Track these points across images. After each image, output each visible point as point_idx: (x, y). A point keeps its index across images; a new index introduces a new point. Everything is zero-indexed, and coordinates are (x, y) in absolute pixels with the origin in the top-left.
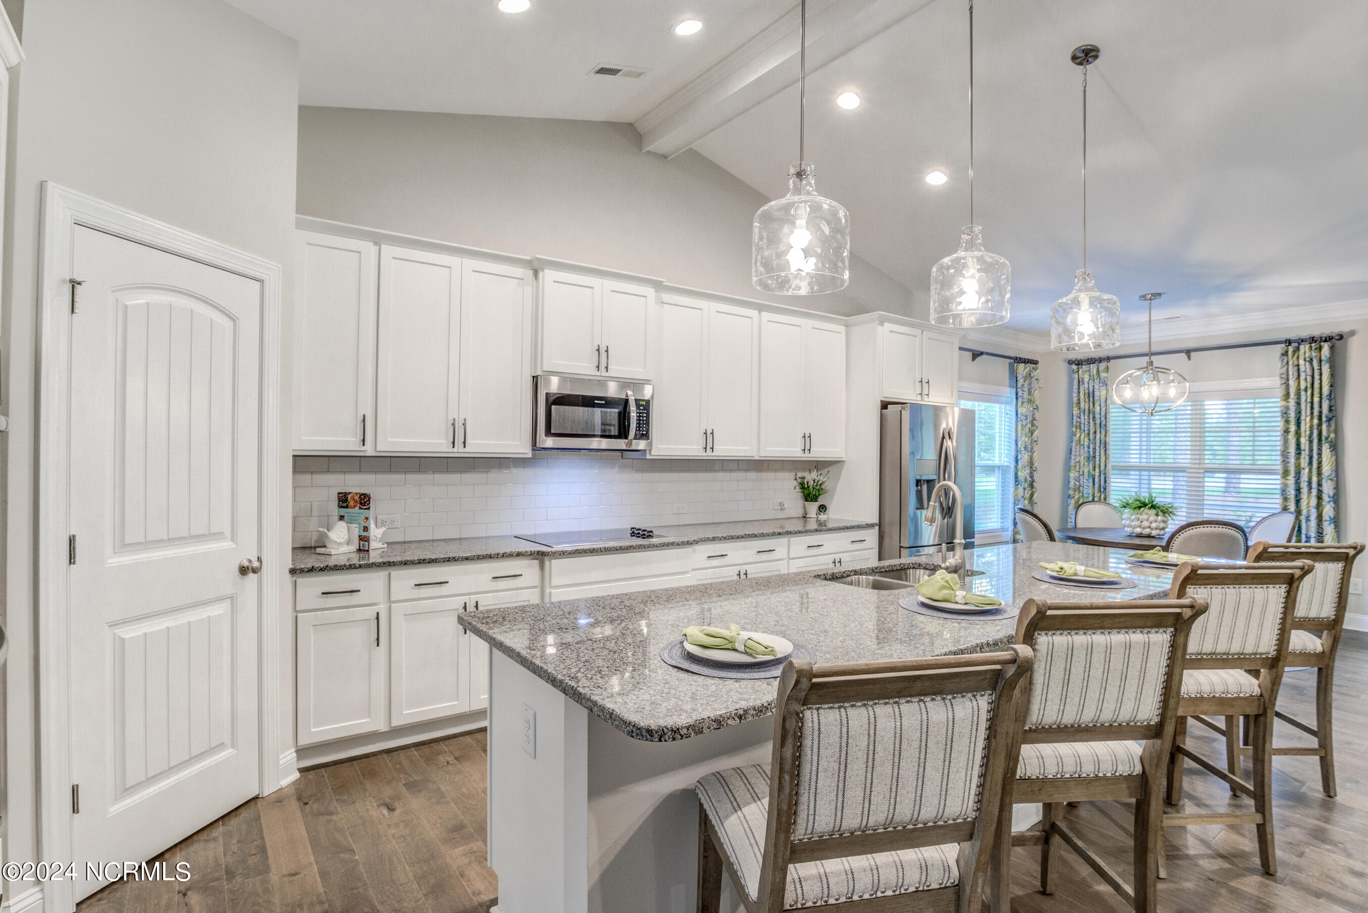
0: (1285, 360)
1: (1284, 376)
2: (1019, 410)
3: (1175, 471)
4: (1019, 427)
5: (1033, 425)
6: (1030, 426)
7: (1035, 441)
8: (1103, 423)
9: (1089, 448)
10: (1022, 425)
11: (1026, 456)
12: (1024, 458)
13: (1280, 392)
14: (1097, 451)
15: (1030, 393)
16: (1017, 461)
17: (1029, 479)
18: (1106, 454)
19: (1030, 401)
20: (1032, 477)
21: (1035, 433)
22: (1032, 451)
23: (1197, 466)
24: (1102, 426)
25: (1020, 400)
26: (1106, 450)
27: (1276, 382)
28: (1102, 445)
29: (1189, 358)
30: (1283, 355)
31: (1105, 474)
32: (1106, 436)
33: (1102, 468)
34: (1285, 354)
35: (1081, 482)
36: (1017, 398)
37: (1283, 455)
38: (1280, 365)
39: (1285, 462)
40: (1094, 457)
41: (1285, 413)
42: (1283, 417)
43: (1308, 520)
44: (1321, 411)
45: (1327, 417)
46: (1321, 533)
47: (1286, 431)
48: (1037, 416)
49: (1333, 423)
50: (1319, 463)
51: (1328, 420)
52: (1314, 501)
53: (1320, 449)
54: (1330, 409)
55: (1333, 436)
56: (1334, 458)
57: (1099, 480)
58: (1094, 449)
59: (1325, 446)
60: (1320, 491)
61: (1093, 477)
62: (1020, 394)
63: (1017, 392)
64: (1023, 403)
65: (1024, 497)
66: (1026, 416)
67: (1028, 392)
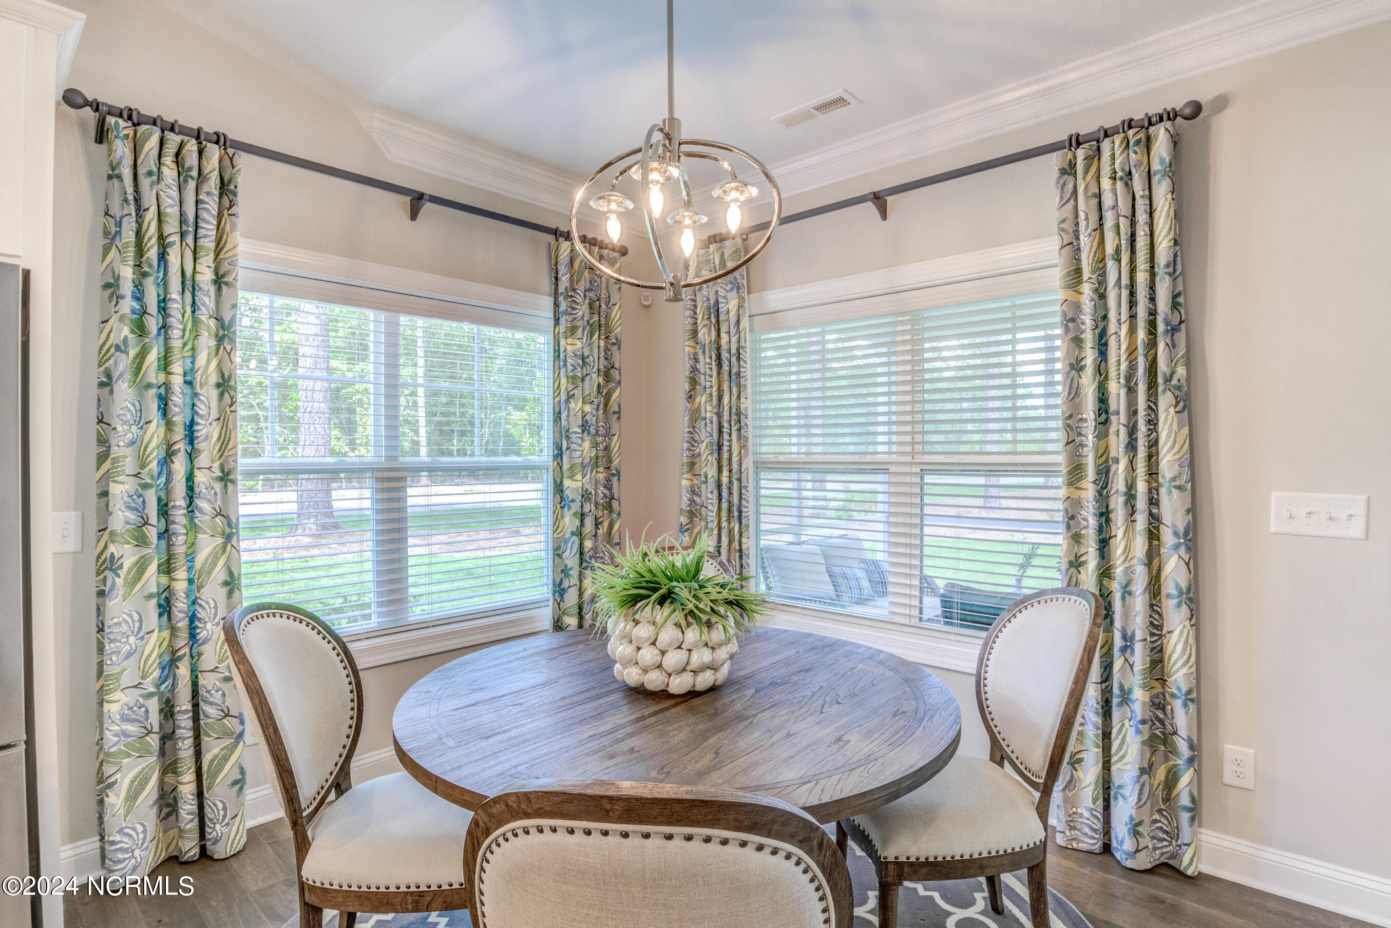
0: (1070, 186)
1: (1067, 225)
2: (565, 346)
4: (565, 382)
5: (607, 377)
6: (599, 379)
7: (614, 413)
8: (734, 371)
9: (712, 422)
10: (573, 379)
11: (587, 444)
12: (583, 449)
14: (725, 430)
16: (558, 455)
17: (602, 491)
18: (739, 437)
19: (600, 325)
20: (608, 487)
21: (615, 395)
22: (609, 435)
23: (909, 459)
24: (733, 377)
26: (739, 430)
27: (1048, 246)
28: (734, 417)
29: (883, 213)
30: (1063, 172)
31: (739, 480)
32: (739, 398)
33: (735, 467)
34: (1069, 170)
35: (703, 498)
38: (1058, 199)
39: (1073, 444)
40: (720, 447)
41: (1071, 320)
42: (1067, 329)
43: (1127, 592)
44: (1153, 313)
45: (1167, 322)
46: (1156, 627)
47: (1076, 367)
48: (616, 359)
49: (1181, 337)
50: (1153, 444)
51: (1173, 330)
52: (1140, 546)
53: (1152, 409)
54: (1175, 306)
55: (1181, 371)
56: (1186, 430)
57: (730, 493)
58: (720, 428)
59: (1165, 400)
60: (1154, 520)
61: (719, 486)
62: (563, 307)
63: (556, 305)
64: (573, 330)
65: (579, 533)
66: (583, 358)
67: (591, 306)
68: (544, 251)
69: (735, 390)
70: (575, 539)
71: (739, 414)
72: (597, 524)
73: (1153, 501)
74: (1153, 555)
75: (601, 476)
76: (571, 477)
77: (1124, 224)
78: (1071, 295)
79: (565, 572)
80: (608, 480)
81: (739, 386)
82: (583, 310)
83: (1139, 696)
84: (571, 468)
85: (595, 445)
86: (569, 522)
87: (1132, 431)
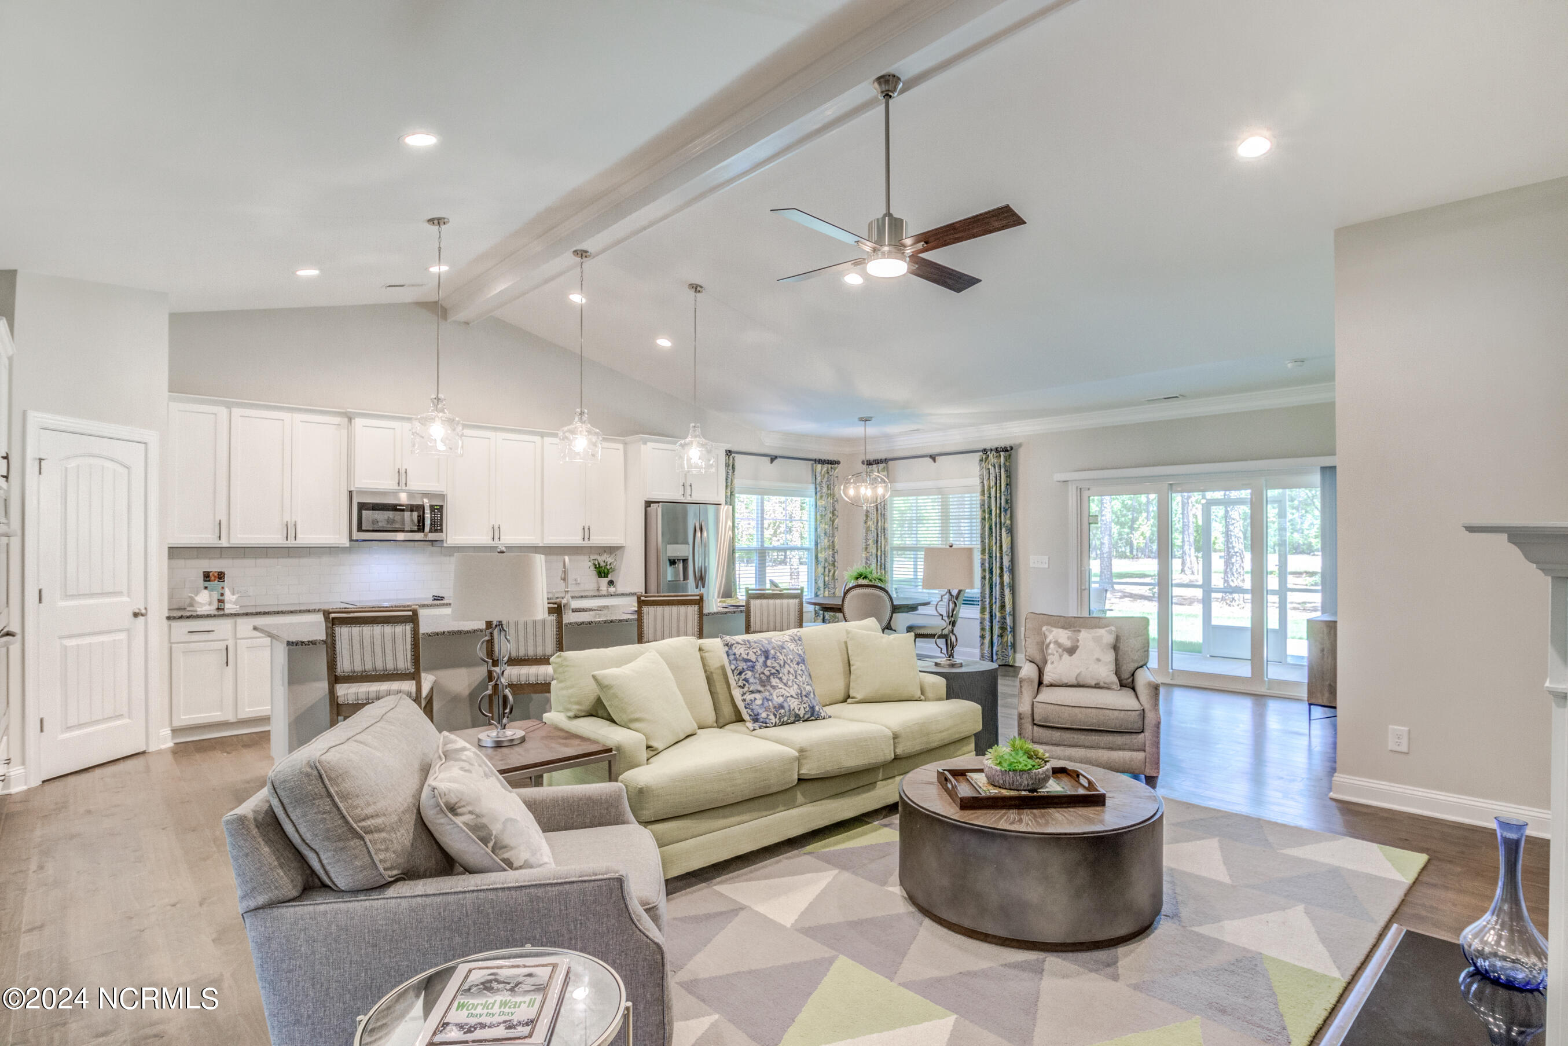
0: (981, 464)
1: (981, 476)
2: (818, 503)
3: (913, 551)
4: (818, 517)
5: (833, 514)
6: (831, 515)
7: (836, 528)
9: (874, 532)
10: (821, 515)
11: (826, 541)
12: (825, 542)
13: (979, 489)
14: (879, 535)
15: (828, 488)
16: (816, 544)
17: (831, 559)
18: (885, 538)
19: (831, 495)
20: (833, 557)
21: (836, 522)
22: (833, 536)
25: (818, 494)
26: (884, 535)
27: (977, 481)
28: (882, 530)
29: (934, 460)
30: (979, 459)
31: (885, 554)
33: (883, 549)
34: (981, 459)
36: (816, 494)
37: (981, 537)
38: (978, 467)
39: (983, 542)
40: (877, 541)
41: (983, 505)
42: (981, 508)
43: (996, 586)
44: (1001, 503)
45: (1004, 508)
46: (1002, 595)
47: (984, 519)
48: (837, 507)
49: (1009, 512)
50: (1001, 543)
51: (1006, 510)
52: (998, 571)
53: (1001, 532)
54: (1007, 502)
55: (1008, 522)
56: (1010, 538)
57: (881, 559)
58: (877, 534)
59: (1003, 530)
60: (1002, 563)
61: (877, 557)
62: (818, 489)
63: (816, 488)
64: (821, 497)
65: (824, 574)
66: (825, 508)
67: (828, 487)
68: (810, 466)
69: (883, 520)
70: (822, 576)
71: (884, 529)
72: (829, 571)
73: (1001, 558)
74: (1001, 576)
75: (831, 553)
76: (821, 553)
77: (994, 479)
78: (982, 497)
79: (818, 589)
80: (833, 554)
81: (884, 519)
82: (825, 490)
83: (998, 614)
84: (822, 549)
85: (829, 541)
86: (820, 569)
87: (996, 539)
